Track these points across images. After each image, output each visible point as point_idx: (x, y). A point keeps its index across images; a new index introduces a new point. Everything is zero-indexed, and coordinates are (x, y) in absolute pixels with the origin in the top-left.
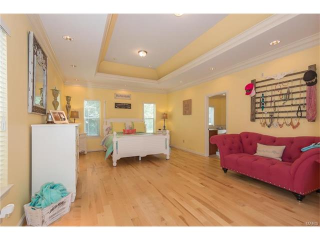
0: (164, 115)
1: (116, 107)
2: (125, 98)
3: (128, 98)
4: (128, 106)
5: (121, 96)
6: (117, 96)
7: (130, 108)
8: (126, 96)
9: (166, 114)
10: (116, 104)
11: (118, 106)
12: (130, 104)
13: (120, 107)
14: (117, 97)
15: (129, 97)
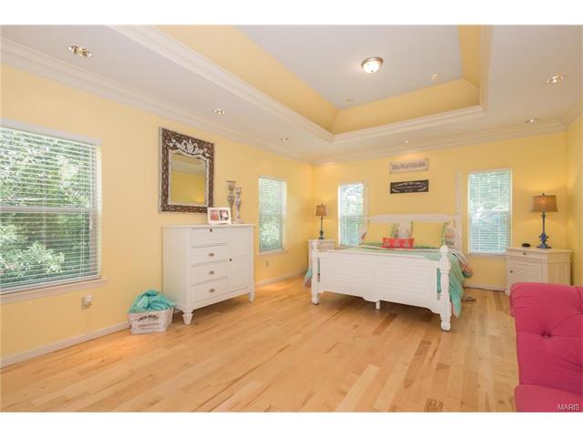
0: (543, 202)
1: (392, 192)
2: (412, 169)
3: (421, 168)
4: (420, 186)
5: (403, 166)
6: (394, 167)
7: (427, 190)
8: (414, 165)
9: (554, 197)
10: (392, 184)
11: (397, 188)
12: (427, 182)
13: (402, 191)
14: (396, 171)
15: (421, 164)
